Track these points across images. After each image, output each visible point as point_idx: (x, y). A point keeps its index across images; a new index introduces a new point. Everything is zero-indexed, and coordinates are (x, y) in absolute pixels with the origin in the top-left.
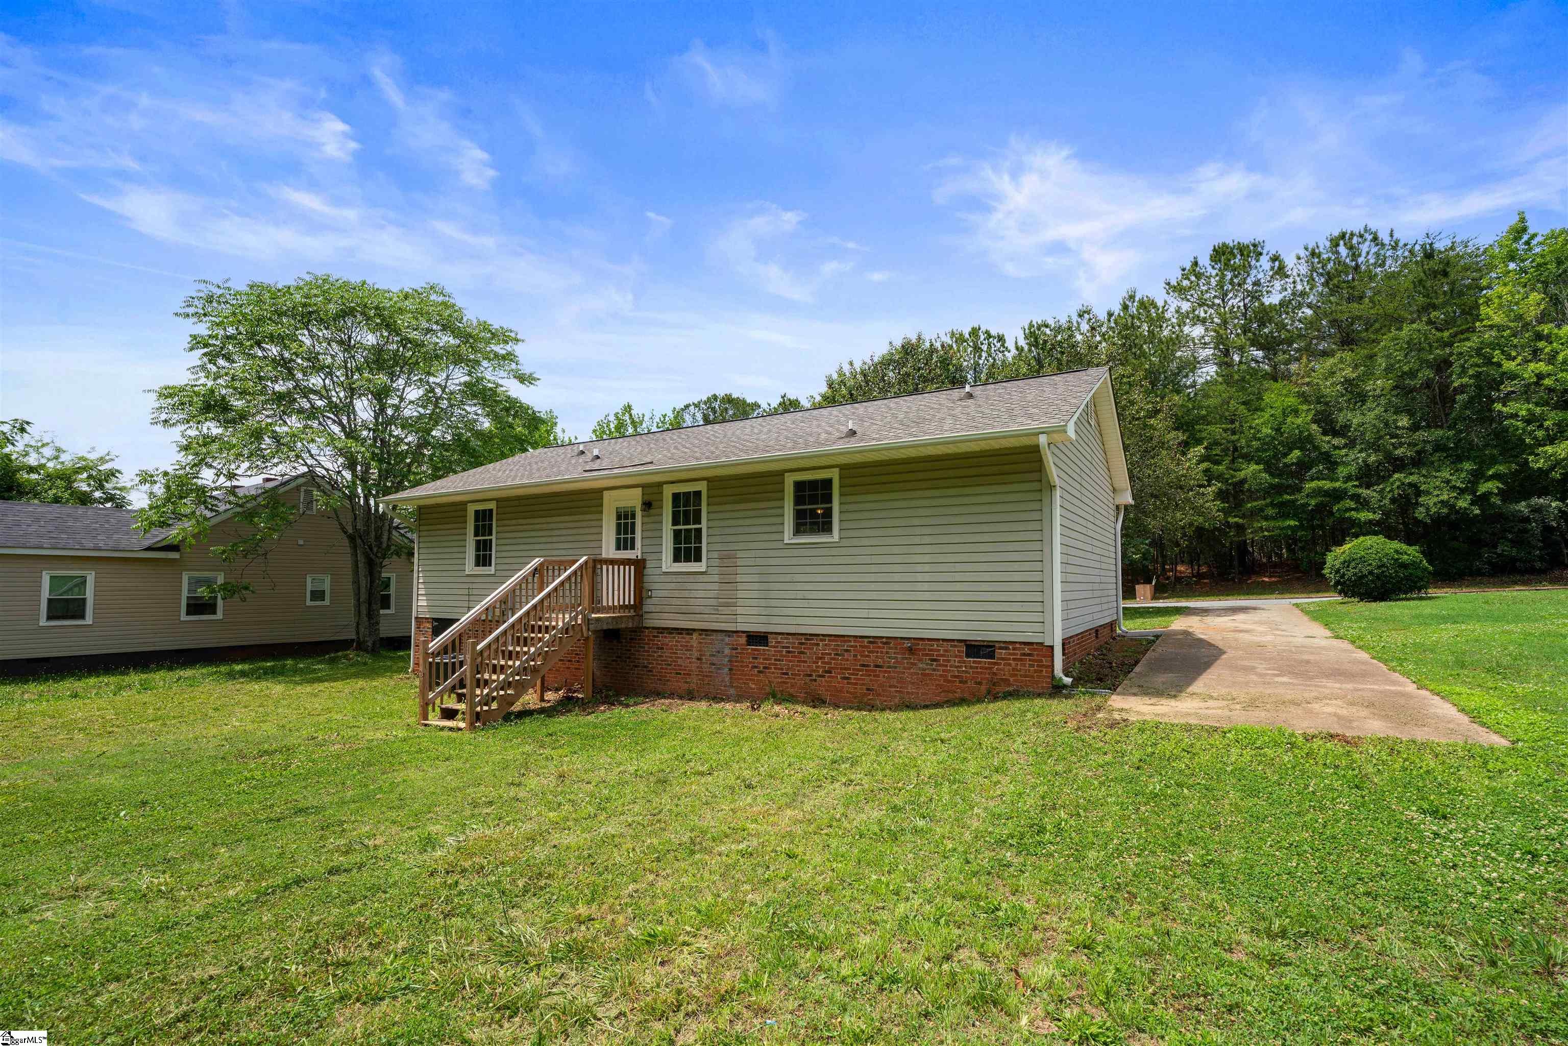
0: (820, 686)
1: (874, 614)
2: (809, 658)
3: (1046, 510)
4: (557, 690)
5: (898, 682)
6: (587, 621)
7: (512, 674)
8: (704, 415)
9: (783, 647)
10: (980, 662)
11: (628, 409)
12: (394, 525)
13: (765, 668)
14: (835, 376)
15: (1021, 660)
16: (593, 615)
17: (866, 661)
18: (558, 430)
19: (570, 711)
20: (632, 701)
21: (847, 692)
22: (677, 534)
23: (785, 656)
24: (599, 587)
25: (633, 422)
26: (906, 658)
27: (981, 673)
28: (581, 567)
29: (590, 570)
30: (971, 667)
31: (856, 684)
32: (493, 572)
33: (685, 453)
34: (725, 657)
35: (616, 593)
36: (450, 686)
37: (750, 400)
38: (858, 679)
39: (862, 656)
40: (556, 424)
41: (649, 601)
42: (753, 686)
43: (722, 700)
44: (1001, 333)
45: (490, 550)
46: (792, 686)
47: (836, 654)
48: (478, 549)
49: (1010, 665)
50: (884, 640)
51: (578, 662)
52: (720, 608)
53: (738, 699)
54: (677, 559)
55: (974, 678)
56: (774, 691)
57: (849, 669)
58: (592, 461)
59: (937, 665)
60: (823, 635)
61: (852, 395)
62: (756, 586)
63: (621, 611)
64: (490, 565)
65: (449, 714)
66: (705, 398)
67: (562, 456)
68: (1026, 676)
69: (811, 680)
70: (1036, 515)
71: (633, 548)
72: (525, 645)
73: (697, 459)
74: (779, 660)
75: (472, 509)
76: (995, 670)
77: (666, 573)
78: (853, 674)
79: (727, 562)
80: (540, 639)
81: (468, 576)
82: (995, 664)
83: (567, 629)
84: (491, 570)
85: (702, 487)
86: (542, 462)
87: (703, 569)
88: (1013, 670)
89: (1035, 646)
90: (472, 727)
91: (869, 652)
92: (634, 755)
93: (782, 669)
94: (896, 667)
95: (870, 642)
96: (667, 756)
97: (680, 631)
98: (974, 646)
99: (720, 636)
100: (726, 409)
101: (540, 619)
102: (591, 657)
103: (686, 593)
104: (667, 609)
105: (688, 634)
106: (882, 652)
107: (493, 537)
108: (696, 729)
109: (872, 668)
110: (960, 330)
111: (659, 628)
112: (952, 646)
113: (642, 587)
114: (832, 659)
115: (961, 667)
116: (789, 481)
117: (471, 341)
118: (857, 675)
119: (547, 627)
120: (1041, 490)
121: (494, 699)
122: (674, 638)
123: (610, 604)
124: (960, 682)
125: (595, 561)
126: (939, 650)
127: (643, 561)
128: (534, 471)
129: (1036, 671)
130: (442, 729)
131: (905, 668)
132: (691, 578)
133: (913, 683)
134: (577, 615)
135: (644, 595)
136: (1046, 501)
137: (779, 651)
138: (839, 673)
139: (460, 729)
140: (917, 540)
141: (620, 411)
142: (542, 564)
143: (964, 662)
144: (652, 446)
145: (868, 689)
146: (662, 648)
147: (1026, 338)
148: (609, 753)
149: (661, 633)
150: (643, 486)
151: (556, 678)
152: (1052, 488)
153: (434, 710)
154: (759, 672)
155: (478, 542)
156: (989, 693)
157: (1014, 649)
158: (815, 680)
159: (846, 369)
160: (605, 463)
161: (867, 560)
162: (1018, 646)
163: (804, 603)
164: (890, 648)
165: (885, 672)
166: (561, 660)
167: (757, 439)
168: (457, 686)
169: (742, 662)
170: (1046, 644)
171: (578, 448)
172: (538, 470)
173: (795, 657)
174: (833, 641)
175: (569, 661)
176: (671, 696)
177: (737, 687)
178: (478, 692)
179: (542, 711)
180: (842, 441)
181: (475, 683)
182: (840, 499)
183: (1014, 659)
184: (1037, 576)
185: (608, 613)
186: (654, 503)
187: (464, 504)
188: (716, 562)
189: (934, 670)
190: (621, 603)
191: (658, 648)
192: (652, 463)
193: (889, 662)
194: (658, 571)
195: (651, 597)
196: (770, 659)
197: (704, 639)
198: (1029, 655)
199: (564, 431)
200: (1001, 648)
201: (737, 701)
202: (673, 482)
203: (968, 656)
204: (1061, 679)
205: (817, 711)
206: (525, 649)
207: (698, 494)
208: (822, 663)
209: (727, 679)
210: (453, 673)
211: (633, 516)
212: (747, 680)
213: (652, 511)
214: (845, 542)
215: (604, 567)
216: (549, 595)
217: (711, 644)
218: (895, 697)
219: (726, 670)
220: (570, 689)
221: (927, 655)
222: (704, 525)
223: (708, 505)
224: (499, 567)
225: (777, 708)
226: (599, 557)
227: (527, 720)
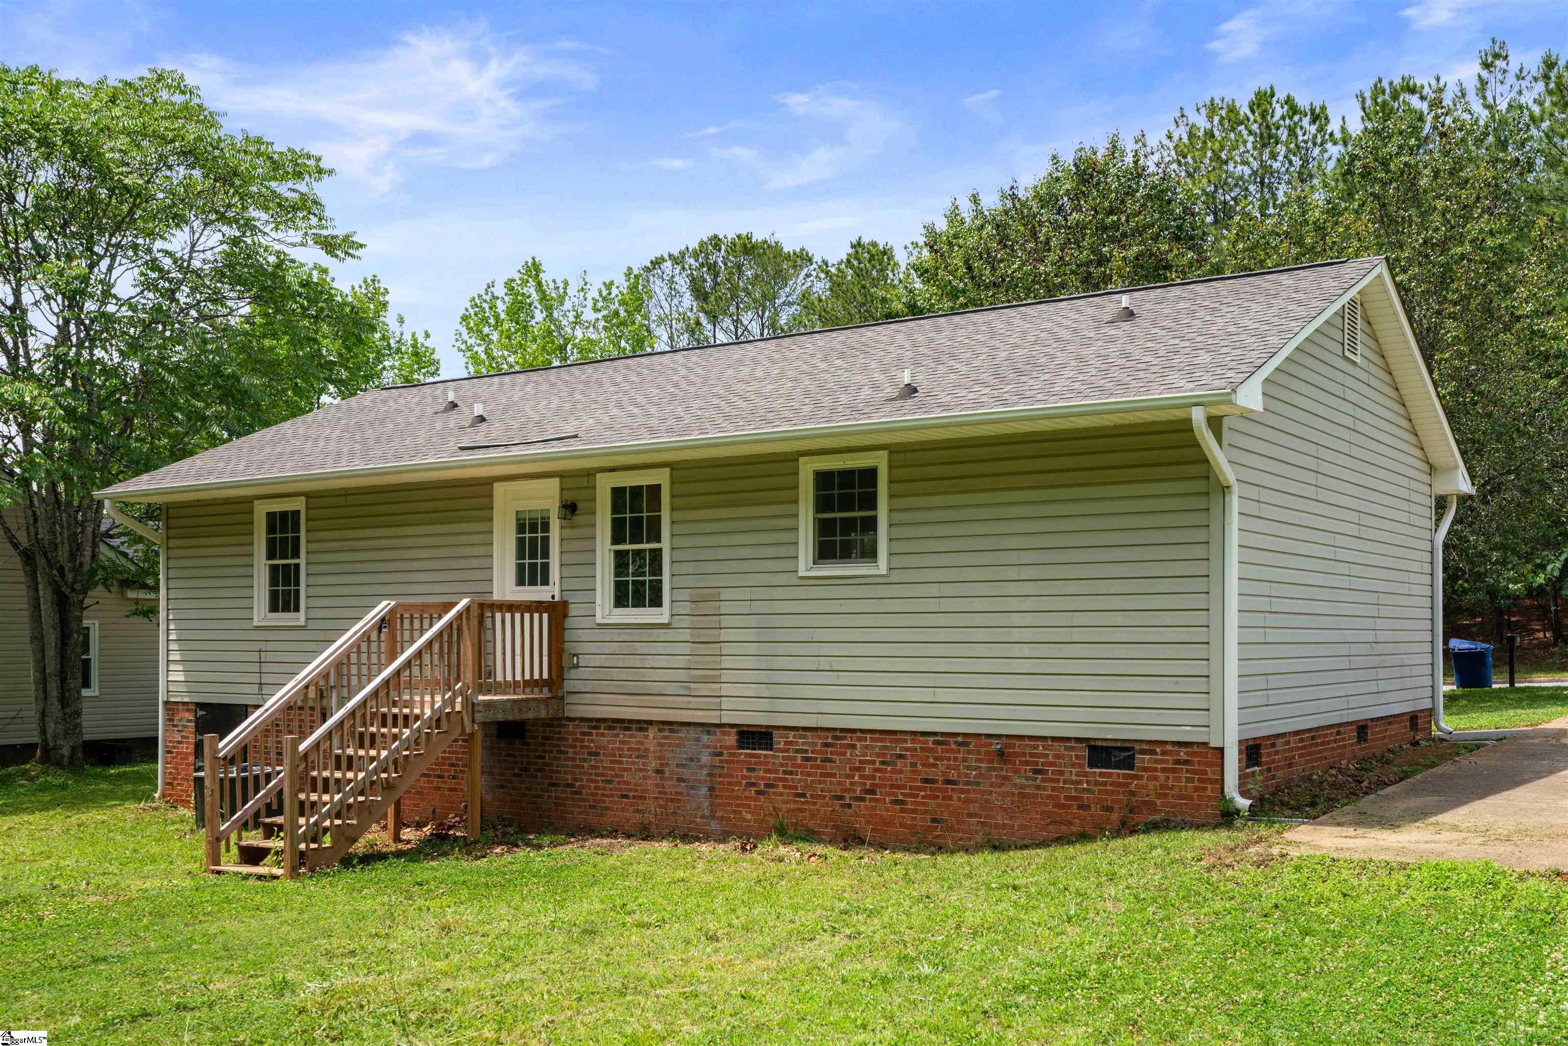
0: (857, 815)
1: (942, 695)
2: (839, 768)
3: (1215, 527)
4: (419, 826)
5: (982, 807)
6: (471, 706)
7: (353, 792)
8: (693, 280)
9: (798, 751)
10: (1110, 775)
11: (534, 269)
12: (103, 528)
13: (767, 786)
14: (942, 225)
15: (1174, 771)
16: (481, 698)
17: (931, 773)
18: (390, 319)
19: (445, 854)
20: (546, 840)
21: (901, 825)
22: (620, 556)
23: (800, 766)
24: (490, 650)
25: (544, 297)
26: (995, 769)
27: (1112, 792)
28: (460, 615)
29: (475, 622)
30: (1097, 783)
31: (914, 811)
32: (302, 622)
33: (633, 416)
34: (701, 767)
35: (518, 659)
36: (251, 812)
37: (788, 247)
38: (917, 803)
39: (924, 765)
40: (385, 305)
41: (574, 674)
42: (749, 817)
43: (698, 839)
44: (1317, 105)
45: (297, 583)
46: (813, 816)
47: (883, 763)
48: (274, 582)
49: (1156, 778)
50: (960, 739)
51: (454, 777)
52: (693, 685)
53: (723, 839)
54: (620, 600)
55: (1100, 800)
56: (781, 823)
57: (904, 787)
58: (472, 425)
59: (1043, 780)
60: (863, 731)
61: (970, 268)
62: (752, 649)
63: (527, 690)
64: (297, 609)
65: (252, 856)
66: (694, 245)
67: (418, 412)
68: (1181, 797)
69: (842, 806)
70: (1200, 535)
71: (545, 582)
72: (372, 746)
73: (652, 431)
74: (791, 773)
75: (261, 510)
76: (1132, 787)
77: (602, 626)
78: (910, 795)
79: (705, 608)
80: (395, 737)
81: (258, 628)
82: (1134, 777)
83: (438, 720)
84: (300, 618)
85: (661, 477)
86: (382, 422)
87: (665, 619)
88: (1162, 786)
89: (1195, 748)
90: (293, 873)
91: (936, 759)
92: (550, 906)
93: (796, 788)
94: (978, 784)
95: (938, 743)
96: (598, 907)
97: (625, 724)
98: (1102, 748)
99: (693, 733)
100: (739, 267)
101: (395, 704)
102: (478, 767)
103: (636, 661)
104: (604, 686)
105: (641, 729)
106: (956, 759)
107: (302, 561)
108: (647, 877)
109: (940, 785)
110: (1228, 99)
111: (590, 720)
112: (1066, 749)
113: (563, 651)
114: (876, 770)
115: (1080, 782)
116: (807, 469)
117: (238, 182)
118: (917, 796)
119: (406, 717)
120: (1208, 494)
121: (326, 830)
122: (617, 735)
123: (509, 678)
124: (1080, 807)
125: (482, 606)
126: (1047, 756)
127: (565, 604)
128: (371, 443)
129: (1196, 789)
130: (246, 877)
131: (992, 785)
132: (645, 634)
133: (1005, 810)
134: (454, 697)
135: (566, 663)
136: (1216, 510)
137: (789, 758)
138: (888, 794)
139: (275, 877)
140: (1012, 573)
141: (517, 276)
142: (392, 611)
143: (1086, 774)
144: (577, 396)
145: (934, 820)
146: (597, 754)
147: (1367, 117)
148: (513, 904)
149: (596, 728)
150: (562, 475)
151: (415, 805)
152: (1225, 490)
153: (228, 851)
154: (759, 793)
155: (274, 569)
156: (1124, 824)
157: (1164, 753)
158: (849, 806)
159: (966, 211)
160: (494, 431)
161: (933, 605)
162: (1169, 747)
163: (831, 678)
164: (969, 752)
165: (962, 791)
166: (424, 775)
167: (758, 393)
168: (263, 812)
169: (731, 776)
170: (1212, 745)
171: (445, 393)
172: (378, 440)
173: (818, 767)
174: (877, 740)
175: (439, 776)
176: (613, 833)
177: (722, 818)
178: (302, 821)
179: (398, 854)
180: (888, 408)
181: (296, 807)
182: (889, 503)
183: (1164, 770)
184: (1199, 635)
185: (505, 693)
186: (580, 505)
187: (248, 501)
188: (686, 608)
189: (1038, 788)
190: (527, 677)
191: (590, 754)
192: (576, 436)
193: (967, 775)
194: (587, 622)
195: (577, 667)
196: (776, 772)
197: (666, 737)
198: (1186, 762)
199: (401, 321)
200: (1143, 752)
201: (720, 841)
202: (612, 470)
203: (1091, 765)
204: (1232, 800)
205: (845, 854)
206: (373, 753)
207: (655, 490)
208: (860, 777)
209: (706, 804)
210: (257, 791)
211: (546, 527)
212: (738, 805)
213: (577, 519)
214: (896, 576)
215: (498, 616)
216: (408, 664)
217: (678, 746)
218: (977, 832)
219: (704, 791)
220: (441, 824)
221: (1027, 763)
222: (665, 545)
223: (673, 509)
224: (313, 614)
225: (782, 850)
226: (487, 599)
227: (379, 865)
